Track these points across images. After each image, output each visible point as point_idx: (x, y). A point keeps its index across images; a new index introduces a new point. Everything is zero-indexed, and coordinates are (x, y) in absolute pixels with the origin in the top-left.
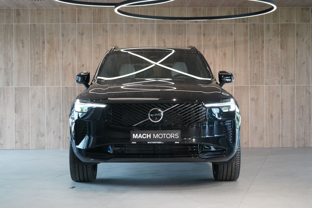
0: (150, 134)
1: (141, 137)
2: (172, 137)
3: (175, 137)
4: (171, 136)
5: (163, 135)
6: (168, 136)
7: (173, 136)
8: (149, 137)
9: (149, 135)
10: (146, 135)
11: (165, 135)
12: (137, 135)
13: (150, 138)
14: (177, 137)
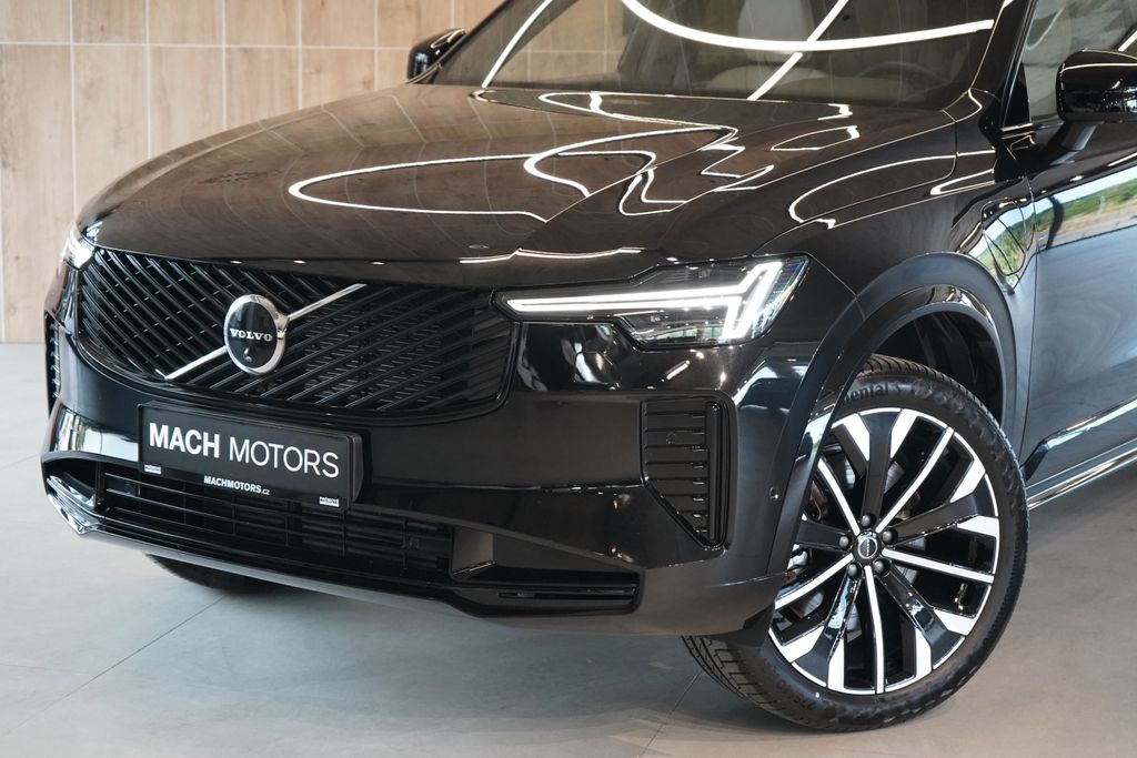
0: (217, 437)
1: (180, 444)
2: (310, 467)
3: (322, 466)
4: (304, 463)
5: (272, 450)
6: (293, 459)
7: (314, 465)
8: (211, 450)
9: (211, 439)
10: (199, 437)
11: (281, 452)
12: (165, 428)
13: (217, 455)
14: (331, 470)
